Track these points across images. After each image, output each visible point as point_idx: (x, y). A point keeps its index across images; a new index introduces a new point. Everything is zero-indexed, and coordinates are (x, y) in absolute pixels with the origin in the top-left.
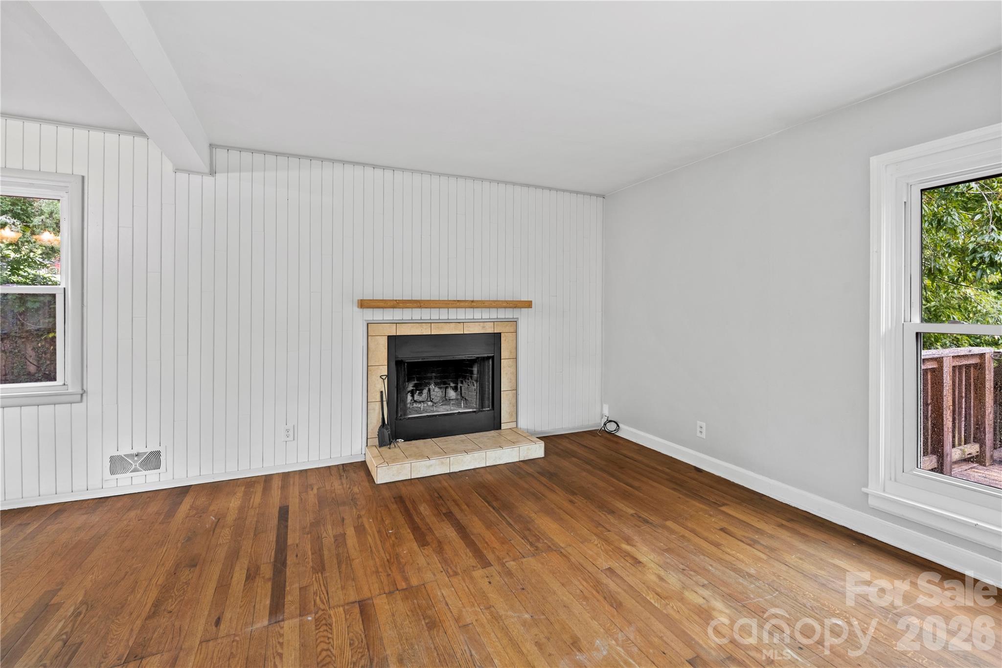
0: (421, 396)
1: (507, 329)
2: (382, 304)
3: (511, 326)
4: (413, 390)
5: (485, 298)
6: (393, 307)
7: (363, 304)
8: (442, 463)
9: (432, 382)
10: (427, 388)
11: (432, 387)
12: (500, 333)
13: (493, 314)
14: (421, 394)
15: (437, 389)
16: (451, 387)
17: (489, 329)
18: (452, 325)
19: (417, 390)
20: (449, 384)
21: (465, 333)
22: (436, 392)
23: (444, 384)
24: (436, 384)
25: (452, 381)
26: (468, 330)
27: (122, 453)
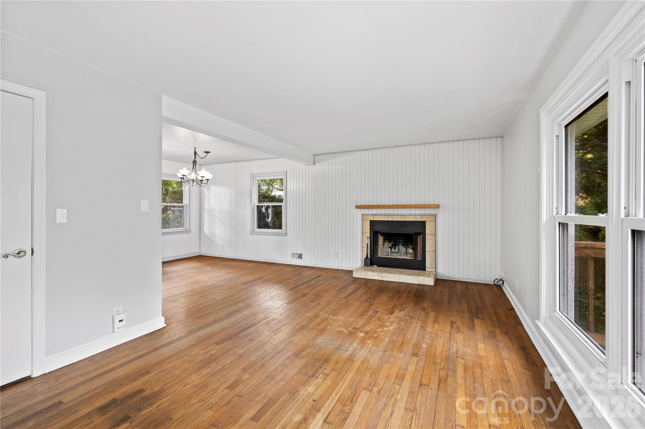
0: (395, 250)
1: (430, 219)
2: (363, 207)
3: (432, 218)
4: (391, 246)
5: (417, 203)
6: (368, 208)
7: (357, 207)
8: (379, 275)
9: (401, 244)
10: (398, 247)
11: (400, 246)
12: (425, 221)
13: (422, 211)
14: (395, 249)
15: (403, 248)
16: (410, 248)
17: (419, 219)
18: (399, 217)
19: (393, 247)
20: (409, 246)
21: (405, 220)
22: (403, 249)
23: (407, 246)
24: (403, 245)
25: (411, 245)
26: (407, 219)
27: (294, 252)
